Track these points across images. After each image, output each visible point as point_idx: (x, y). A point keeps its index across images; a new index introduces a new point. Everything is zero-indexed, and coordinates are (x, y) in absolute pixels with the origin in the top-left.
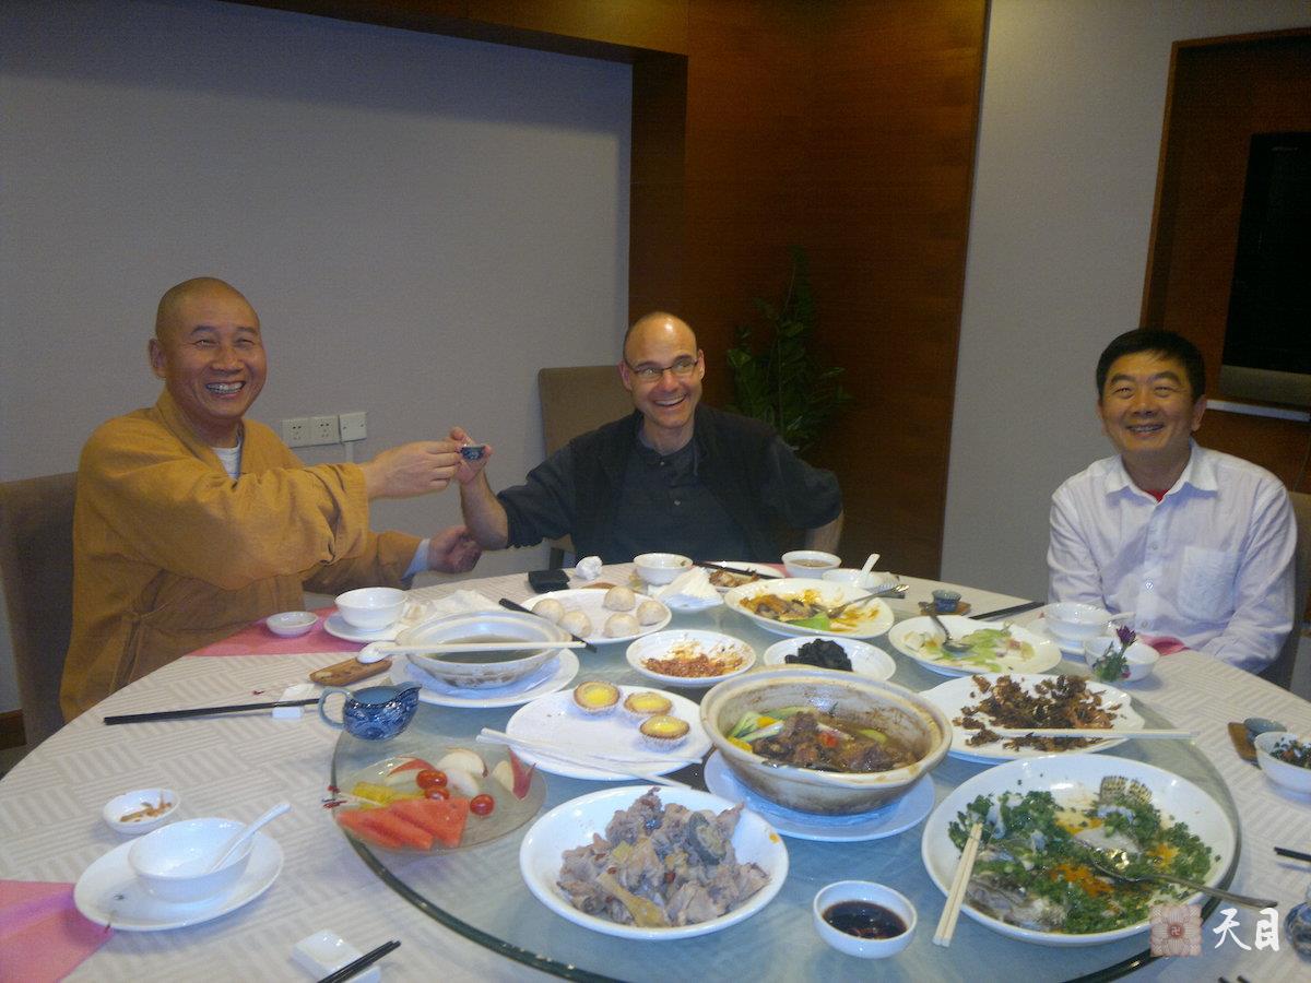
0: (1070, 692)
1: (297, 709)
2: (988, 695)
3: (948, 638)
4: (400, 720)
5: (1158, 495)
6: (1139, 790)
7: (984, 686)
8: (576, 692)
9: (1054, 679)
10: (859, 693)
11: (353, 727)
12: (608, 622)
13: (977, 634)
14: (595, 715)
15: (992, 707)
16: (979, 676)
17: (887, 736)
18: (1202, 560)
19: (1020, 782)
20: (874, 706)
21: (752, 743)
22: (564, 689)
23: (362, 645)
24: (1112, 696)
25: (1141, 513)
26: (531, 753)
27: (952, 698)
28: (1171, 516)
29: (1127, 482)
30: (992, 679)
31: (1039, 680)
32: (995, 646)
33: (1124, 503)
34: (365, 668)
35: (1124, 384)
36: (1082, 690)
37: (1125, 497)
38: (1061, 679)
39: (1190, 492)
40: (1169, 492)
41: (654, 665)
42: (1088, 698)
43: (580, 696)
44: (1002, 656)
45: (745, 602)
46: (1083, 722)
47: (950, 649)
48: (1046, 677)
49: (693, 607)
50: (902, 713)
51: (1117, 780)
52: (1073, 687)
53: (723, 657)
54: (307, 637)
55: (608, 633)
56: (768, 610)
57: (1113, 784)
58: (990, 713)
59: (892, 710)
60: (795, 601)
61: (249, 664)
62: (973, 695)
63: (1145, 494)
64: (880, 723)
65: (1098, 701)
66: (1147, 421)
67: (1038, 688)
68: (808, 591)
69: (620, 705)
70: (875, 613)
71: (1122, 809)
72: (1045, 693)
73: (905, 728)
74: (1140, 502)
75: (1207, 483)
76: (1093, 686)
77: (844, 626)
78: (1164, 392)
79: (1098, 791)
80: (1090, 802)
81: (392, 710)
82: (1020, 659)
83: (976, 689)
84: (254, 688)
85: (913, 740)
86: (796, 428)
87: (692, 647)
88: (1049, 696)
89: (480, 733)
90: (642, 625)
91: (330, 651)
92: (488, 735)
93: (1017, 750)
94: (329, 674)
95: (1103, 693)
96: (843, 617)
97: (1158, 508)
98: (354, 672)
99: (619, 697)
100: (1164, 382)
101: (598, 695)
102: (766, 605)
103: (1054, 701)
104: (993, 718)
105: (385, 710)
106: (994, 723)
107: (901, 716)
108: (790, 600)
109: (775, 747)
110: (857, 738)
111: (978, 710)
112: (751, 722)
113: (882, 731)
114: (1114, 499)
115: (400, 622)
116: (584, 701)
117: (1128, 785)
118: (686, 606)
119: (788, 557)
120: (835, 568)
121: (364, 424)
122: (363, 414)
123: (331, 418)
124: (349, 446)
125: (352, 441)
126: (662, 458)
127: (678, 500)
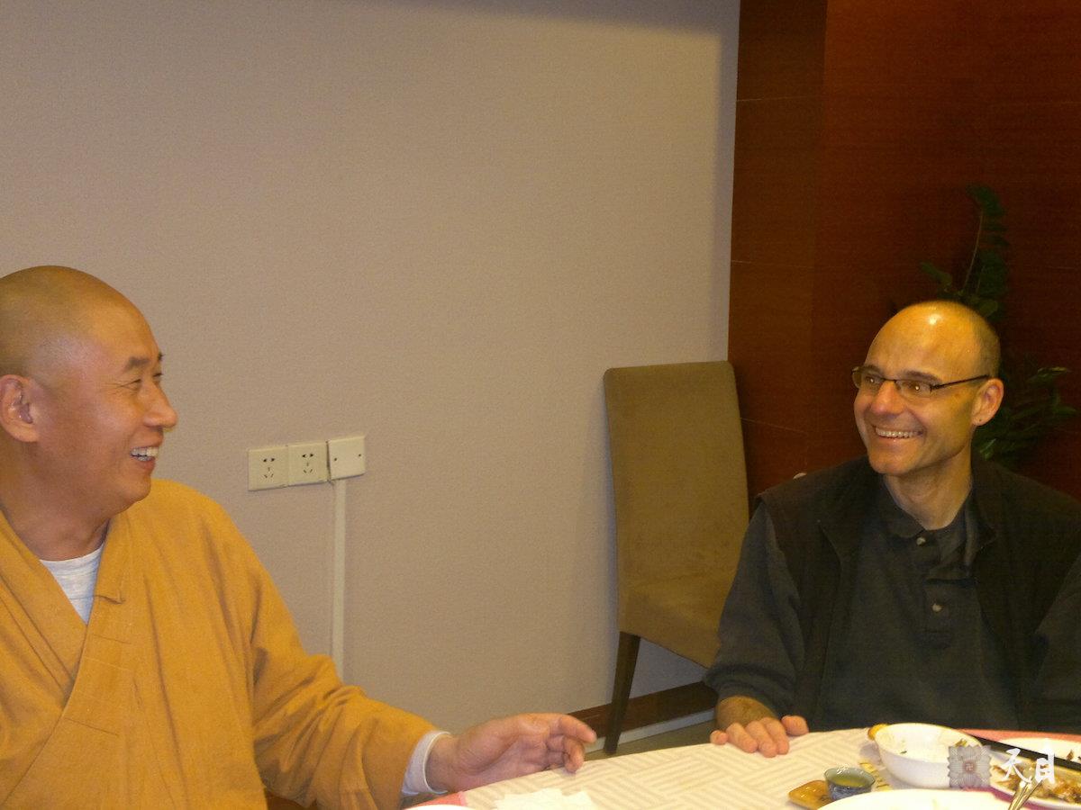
121: (362, 452)
122: (360, 438)
123: (316, 446)
124: (341, 486)
125: (348, 478)
126: (922, 532)
127: (938, 603)
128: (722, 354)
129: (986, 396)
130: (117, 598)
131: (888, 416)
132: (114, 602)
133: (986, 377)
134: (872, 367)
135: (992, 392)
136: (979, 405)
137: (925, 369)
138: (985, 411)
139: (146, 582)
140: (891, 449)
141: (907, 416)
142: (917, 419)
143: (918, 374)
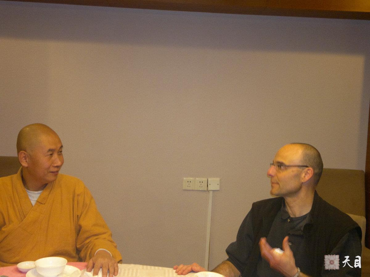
121: (219, 184)
122: (218, 179)
123: (205, 179)
124: (211, 193)
125: (213, 191)
126: (289, 217)
127: (291, 242)
129: (307, 173)
133: (307, 167)
136: (304, 175)
138: (306, 178)
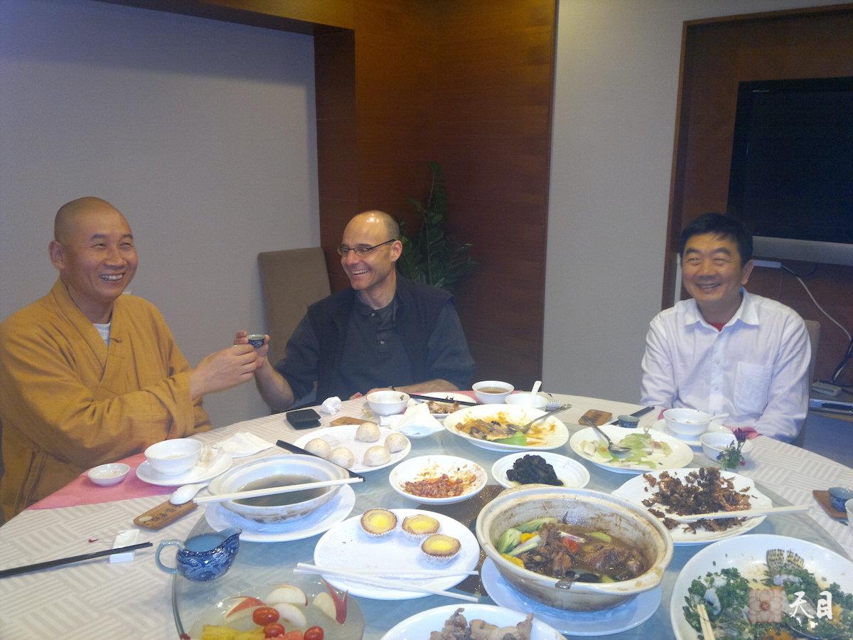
0: (710, 480)
1: (130, 555)
2: (656, 489)
3: (611, 444)
4: (227, 562)
5: (719, 326)
6: (794, 558)
7: (652, 482)
8: (362, 520)
9: (697, 471)
10: (585, 504)
11: (188, 572)
12: (366, 454)
13: (627, 438)
14: (380, 537)
15: (663, 498)
16: (647, 474)
17: (612, 536)
18: (750, 370)
19: (714, 563)
20: (598, 512)
21: (519, 556)
22: (349, 517)
23: (173, 489)
24: (740, 481)
25: (708, 338)
26: (341, 580)
27: (634, 494)
28: (728, 340)
29: (699, 318)
30: (656, 474)
31: (686, 472)
32: (644, 447)
33: (697, 332)
34: (178, 509)
35: (693, 255)
36: (718, 478)
37: (698, 327)
38: (702, 471)
39: (741, 325)
40: (727, 325)
41: (410, 487)
42: (723, 483)
43: (366, 523)
44: (650, 454)
45: (460, 427)
46: (731, 505)
47: (615, 452)
48: (692, 470)
49: (423, 434)
50: (621, 518)
51: (777, 552)
52: (711, 477)
53: (461, 475)
54: (123, 485)
55: (367, 462)
56: (478, 432)
57: (775, 555)
58: (664, 503)
59: (612, 515)
60: (494, 423)
61: (80, 514)
62: (646, 489)
63: (711, 327)
64: (603, 525)
65: (731, 486)
66: (710, 282)
67: (687, 478)
68: (500, 413)
69: (399, 528)
70: (553, 428)
71: (791, 577)
72: (693, 483)
73: (626, 529)
74: (708, 332)
75: (753, 319)
76: (725, 474)
77: (534, 440)
78: (721, 262)
79: (766, 563)
80: (763, 572)
81: (219, 555)
82: (663, 455)
83: (647, 484)
84: (89, 537)
85: (634, 538)
86: (441, 286)
87: (434, 469)
88: (696, 484)
89: (295, 566)
90: (391, 453)
91: (143, 496)
92: (302, 568)
93: (695, 533)
94: (150, 518)
95: (733, 479)
96: (530, 432)
97: (720, 336)
98: (170, 514)
99: (397, 521)
100: (721, 255)
101: (379, 521)
102: (477, 428)
103: (701, 489)
104: (668, 507)
105: (214, 556)
106: (668, 511)
107: (621, 520)
108: (489, 421)
109: (538, 558)
110: (590, 540)
111: (654, 501)
112: (513, 537)
113: (605, 531)
114: (690, 329)
115: (196, 465)
116: (370, 528)
117: (785, 555)
118: (418, 433)
119: (476, 386)
120: (511, 393)
126: (373, 311)
127: (383, 340)
128: (318, 244)
129: (395, 249)
130: (119, 339)
131: (354, 266)
132: (118, 342)
133: (394, 240)
134: (344, 245)
135: (397, 246)
136: (392, 252)
137: (365, 242)
138: (395, 255)
139: (129, 334)
140: (359, 279)
141: (361, 263)
142: (366, 264)
143: (362, 245)
